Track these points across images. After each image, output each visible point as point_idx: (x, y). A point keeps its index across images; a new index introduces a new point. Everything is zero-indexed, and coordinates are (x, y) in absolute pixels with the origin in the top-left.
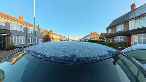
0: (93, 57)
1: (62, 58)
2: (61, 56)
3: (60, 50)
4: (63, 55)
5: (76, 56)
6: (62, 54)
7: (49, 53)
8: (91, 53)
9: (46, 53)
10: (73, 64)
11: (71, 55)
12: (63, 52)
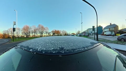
0: (79, 49)
1: (52, 51)
2: (51, 49)
3: (50, 44)
4: (53, 49)
5: (64, 49)
6: (52, 47)
7: (41, 47)
8: (76, 45)
9: (37, 48)
10: (62, 56)
11: (59, 48)
12: (53, 46)
